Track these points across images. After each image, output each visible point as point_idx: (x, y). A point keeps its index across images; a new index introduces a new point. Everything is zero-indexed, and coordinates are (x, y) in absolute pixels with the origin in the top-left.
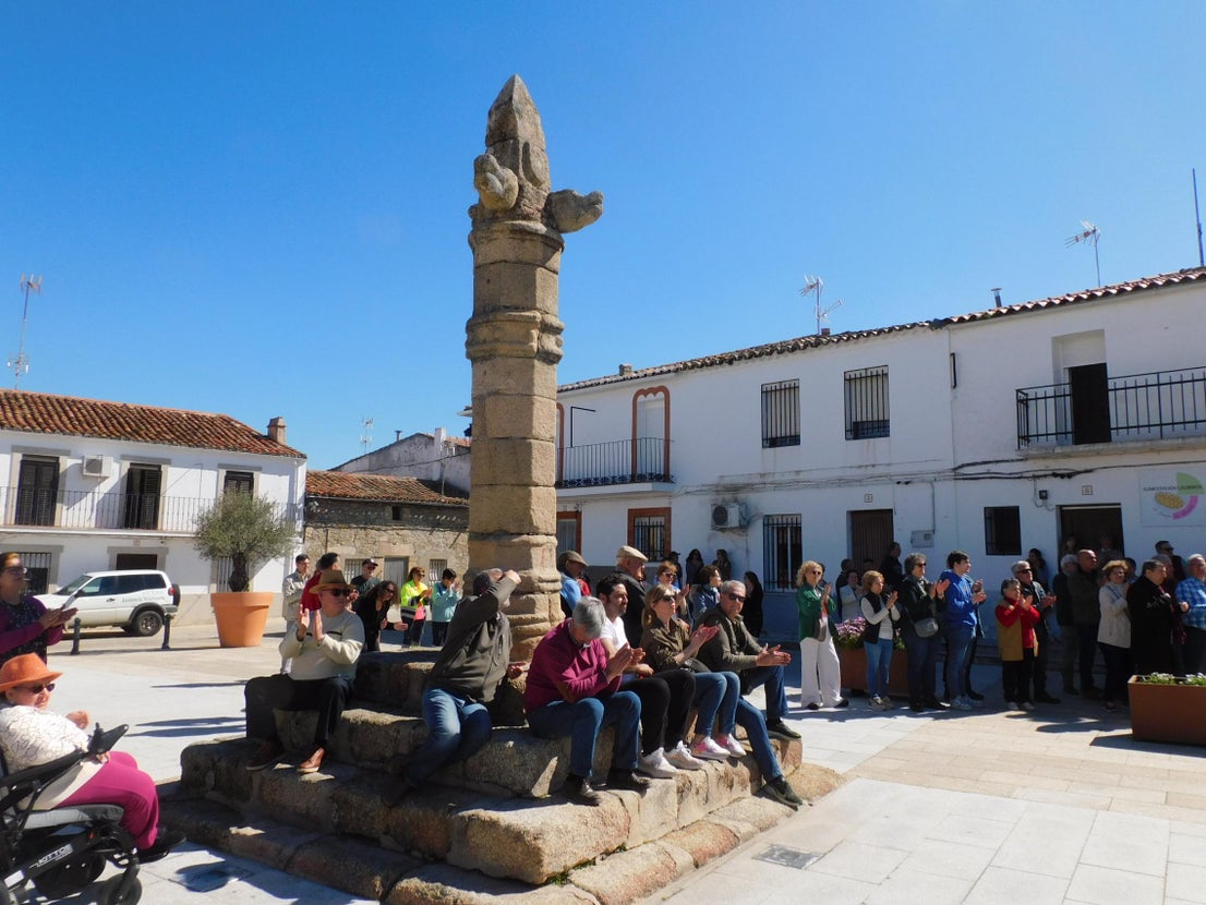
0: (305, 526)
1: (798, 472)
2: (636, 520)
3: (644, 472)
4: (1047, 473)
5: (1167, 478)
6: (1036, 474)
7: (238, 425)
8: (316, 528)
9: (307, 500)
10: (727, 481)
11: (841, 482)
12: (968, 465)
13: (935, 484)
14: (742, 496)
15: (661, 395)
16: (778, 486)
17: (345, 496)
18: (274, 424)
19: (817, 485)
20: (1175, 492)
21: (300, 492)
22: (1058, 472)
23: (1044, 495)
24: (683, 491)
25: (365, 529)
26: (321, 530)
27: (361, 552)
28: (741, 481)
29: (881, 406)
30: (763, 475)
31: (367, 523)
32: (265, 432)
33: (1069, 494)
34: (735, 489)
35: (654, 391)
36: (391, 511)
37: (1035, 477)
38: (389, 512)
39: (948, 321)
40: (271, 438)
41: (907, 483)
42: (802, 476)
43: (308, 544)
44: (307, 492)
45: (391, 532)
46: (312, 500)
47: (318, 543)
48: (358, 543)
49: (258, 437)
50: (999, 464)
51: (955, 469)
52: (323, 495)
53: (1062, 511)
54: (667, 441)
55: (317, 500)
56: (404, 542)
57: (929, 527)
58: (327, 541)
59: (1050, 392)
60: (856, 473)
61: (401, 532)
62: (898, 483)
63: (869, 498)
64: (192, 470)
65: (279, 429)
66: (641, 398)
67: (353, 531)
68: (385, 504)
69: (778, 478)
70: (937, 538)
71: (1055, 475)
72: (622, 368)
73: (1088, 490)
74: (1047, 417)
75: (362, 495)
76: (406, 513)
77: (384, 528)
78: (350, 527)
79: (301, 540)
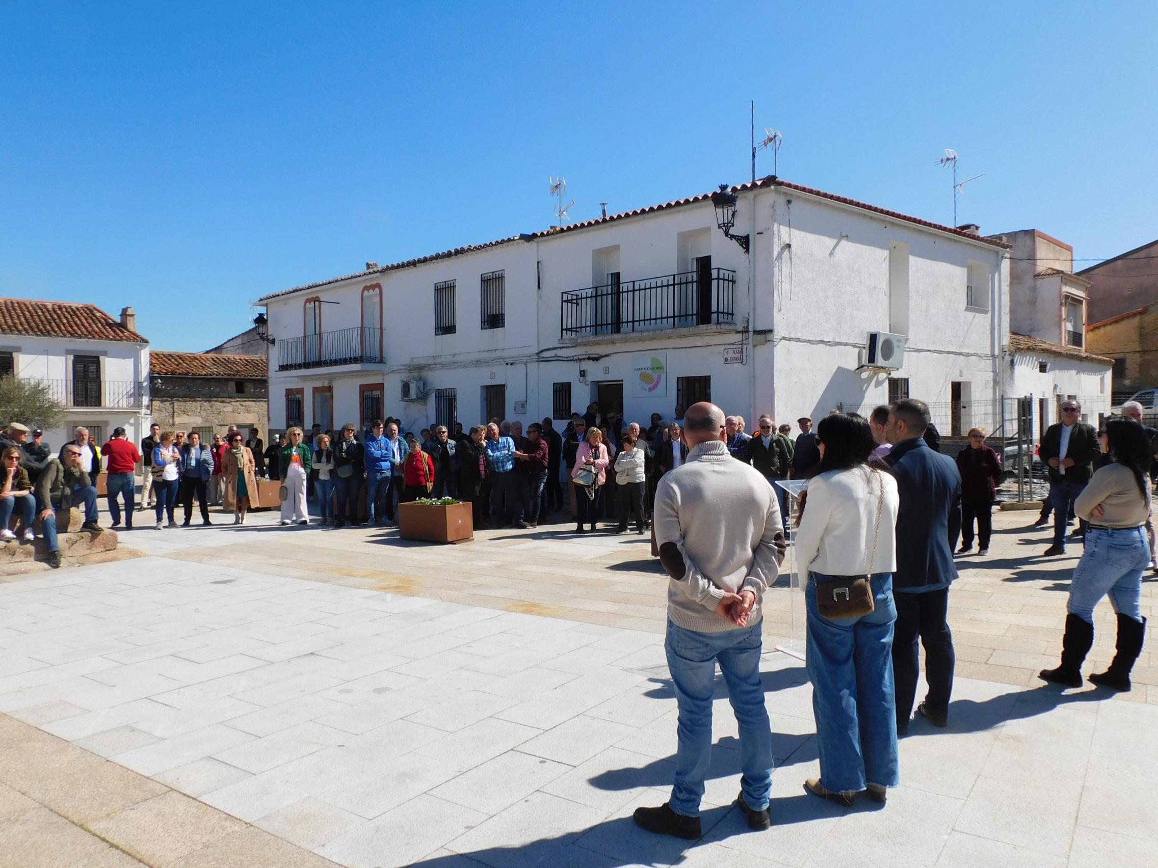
0: (151, 401)
1: (454, 355)
2: (365, 394)
3: (347, 357)
4: (584, 357)
5: (645, 361)
6: (580, 357)
7: (98, 314)
8: (162, 402)
9: (152, 379)
10: (416, 362)
11: (478, 363)
12: (546, 350)
13: (528, 365)
14: (424, 374)
15: (377, 290)
16: (444, 366)
17: (188, 373)
18: (124, 313)
19: (465, 365)
20: (650, 371)
21: (145, 371)
22: (592, 356)
23: (583, 374)
24: (390, 370)
25: (209, 401)
26: (167, 404)
27: (207, 421)
28: (423, 362)
29: (500, 305)
30: (435, 357)
31: (210, 397)
32: (118, 320)
33: (596, 372)
34: (419, 368)
35: (373, 287)
36: (234, 387)
37: (580, 360)
38: (232, 386)
39: (534, 236)
40: (122, 326)
41: (512, 364)
42: (457, 358)
43: (155, 415)
44: (152, 371)
45: (235, 404)
46: (156, 378)
47: (165, 414)
48: (203, 414)
49: (112, 325)
50: (563, 350)
51: (538, 354)
52: (166, 373)
53: (599, 386)
54: (381, 329)
55: (161, 378)
56: (248, 411)
57: (523, 399)
58: (174, 412)
59: (589, 292)
60: (485, 356)
61: (246, 403)
62: (507, 364)
63: (493, 376)
64: (40, 356)
65: (128, 318)
66: (366, 293)
67: (198, 404)
68: (227, 380)
69: (443, 360)
70: (529, 407)
71: (589, 358)
72: (368, 266)
73: (607, 370)
74: (586, 313)
75: (204, 373)
76: (250, 388)
77: (227, 400)
78: (196, 401)
79: (149, 412)
